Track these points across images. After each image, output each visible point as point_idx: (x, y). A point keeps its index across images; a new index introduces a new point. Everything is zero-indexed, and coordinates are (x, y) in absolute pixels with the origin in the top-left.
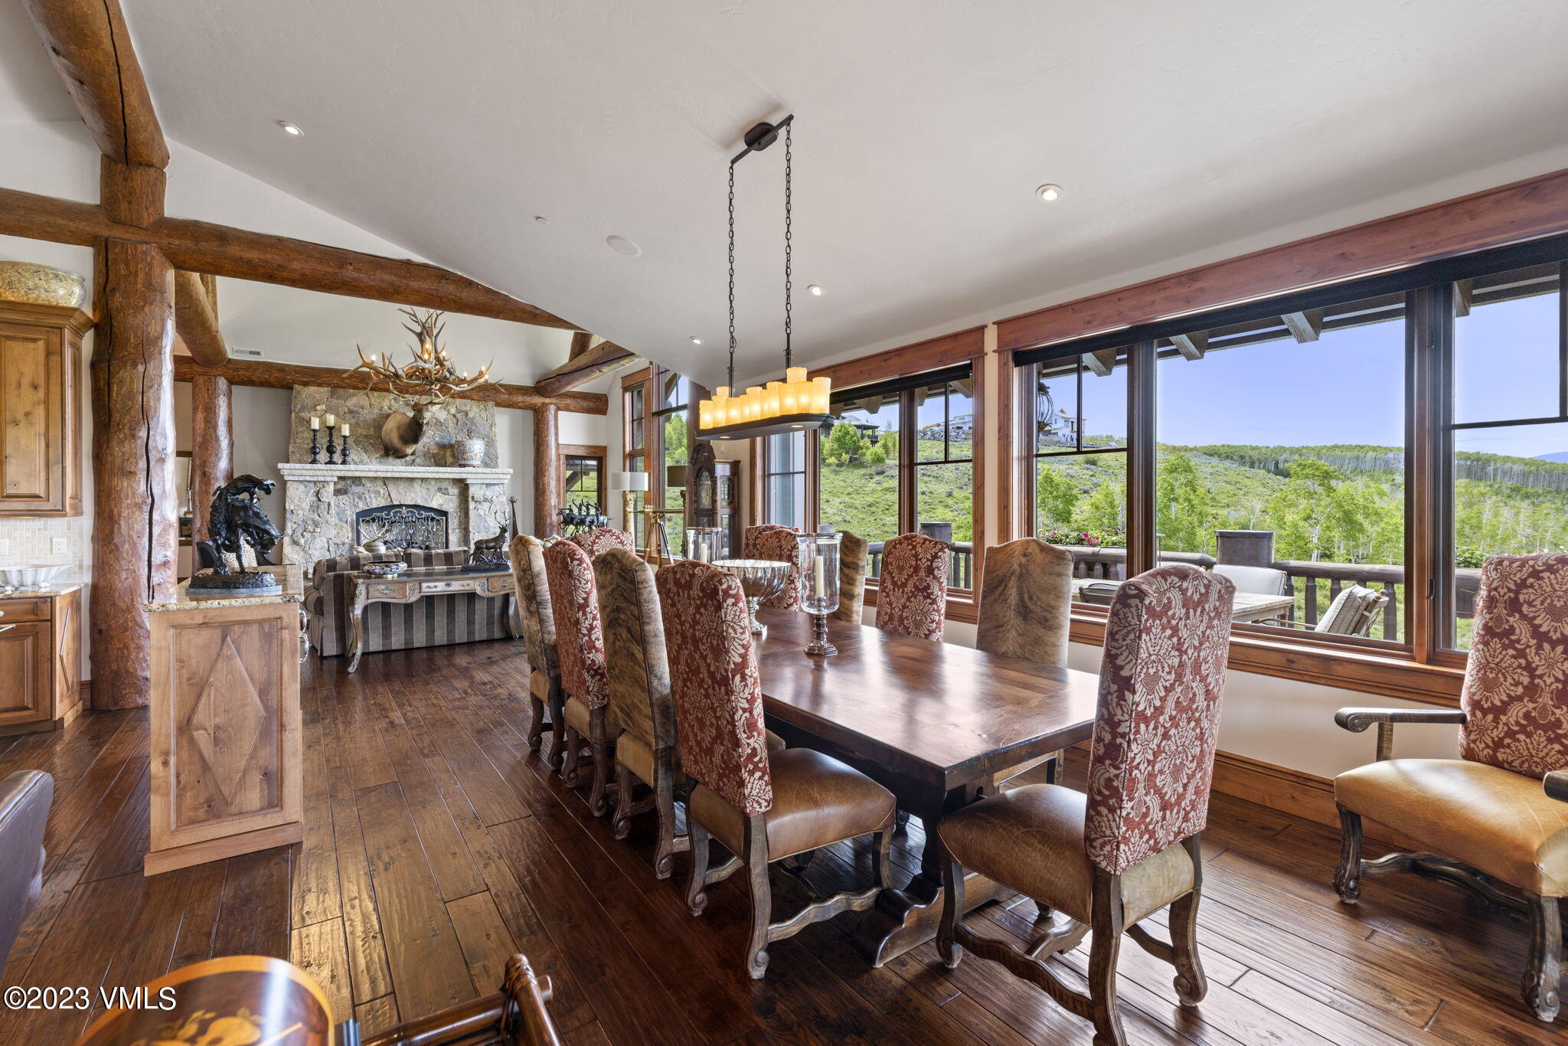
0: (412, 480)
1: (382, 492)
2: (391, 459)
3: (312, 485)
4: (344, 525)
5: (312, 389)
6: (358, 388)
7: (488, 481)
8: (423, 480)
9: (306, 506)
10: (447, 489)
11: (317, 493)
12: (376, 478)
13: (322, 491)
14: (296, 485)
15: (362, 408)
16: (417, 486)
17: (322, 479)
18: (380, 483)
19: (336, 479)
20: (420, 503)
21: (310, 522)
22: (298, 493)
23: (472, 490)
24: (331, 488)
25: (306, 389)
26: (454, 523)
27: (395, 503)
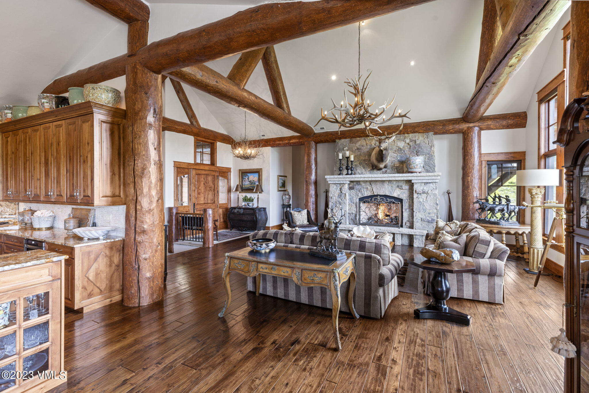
0: (383, 181)
1: (369, 188)
2: (375, 171)
3: (339, 185)
4: (353, 204)
5: (343, 140)
6: (361, 137)
7: (425, 181)
8: (390, 181)
9: (336, 195)
10: (401, 186)
11: (341, 189)
12: (367, 181)
13: (343, 188)
14: (333, 185)
15: (363, 146)
16: (386, 185)
17: (342, 182)
18: (368, 184)
19: (348, 182)
20: (388, 194)
21: (338, 203)
22: (333, 189)
23: (415, 187)
24: (346, 186)
25: (340, 141)
26: (406, 205)
27: (375, 194)
